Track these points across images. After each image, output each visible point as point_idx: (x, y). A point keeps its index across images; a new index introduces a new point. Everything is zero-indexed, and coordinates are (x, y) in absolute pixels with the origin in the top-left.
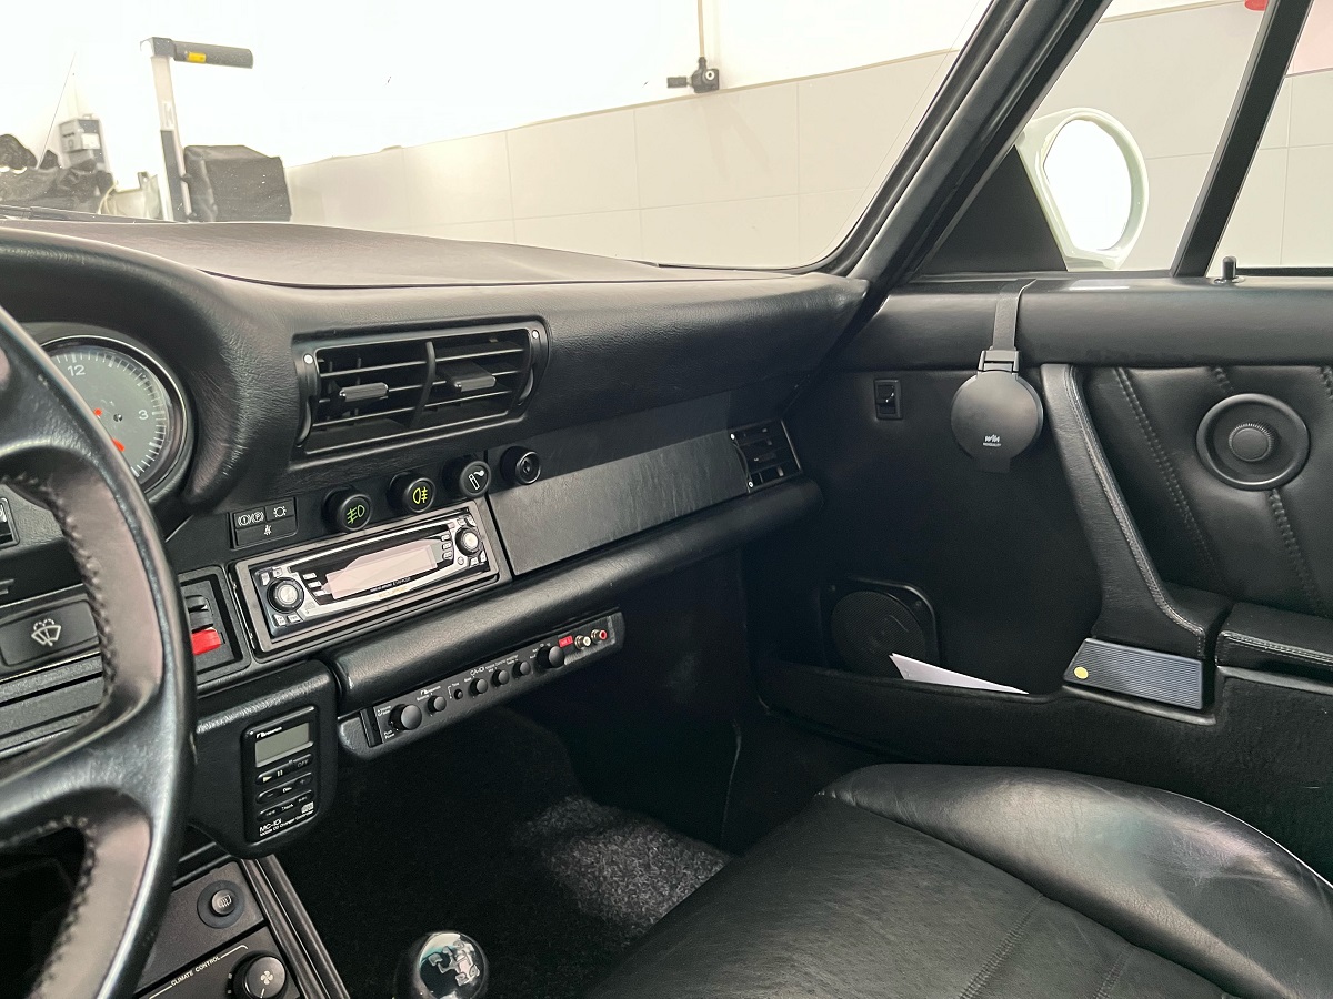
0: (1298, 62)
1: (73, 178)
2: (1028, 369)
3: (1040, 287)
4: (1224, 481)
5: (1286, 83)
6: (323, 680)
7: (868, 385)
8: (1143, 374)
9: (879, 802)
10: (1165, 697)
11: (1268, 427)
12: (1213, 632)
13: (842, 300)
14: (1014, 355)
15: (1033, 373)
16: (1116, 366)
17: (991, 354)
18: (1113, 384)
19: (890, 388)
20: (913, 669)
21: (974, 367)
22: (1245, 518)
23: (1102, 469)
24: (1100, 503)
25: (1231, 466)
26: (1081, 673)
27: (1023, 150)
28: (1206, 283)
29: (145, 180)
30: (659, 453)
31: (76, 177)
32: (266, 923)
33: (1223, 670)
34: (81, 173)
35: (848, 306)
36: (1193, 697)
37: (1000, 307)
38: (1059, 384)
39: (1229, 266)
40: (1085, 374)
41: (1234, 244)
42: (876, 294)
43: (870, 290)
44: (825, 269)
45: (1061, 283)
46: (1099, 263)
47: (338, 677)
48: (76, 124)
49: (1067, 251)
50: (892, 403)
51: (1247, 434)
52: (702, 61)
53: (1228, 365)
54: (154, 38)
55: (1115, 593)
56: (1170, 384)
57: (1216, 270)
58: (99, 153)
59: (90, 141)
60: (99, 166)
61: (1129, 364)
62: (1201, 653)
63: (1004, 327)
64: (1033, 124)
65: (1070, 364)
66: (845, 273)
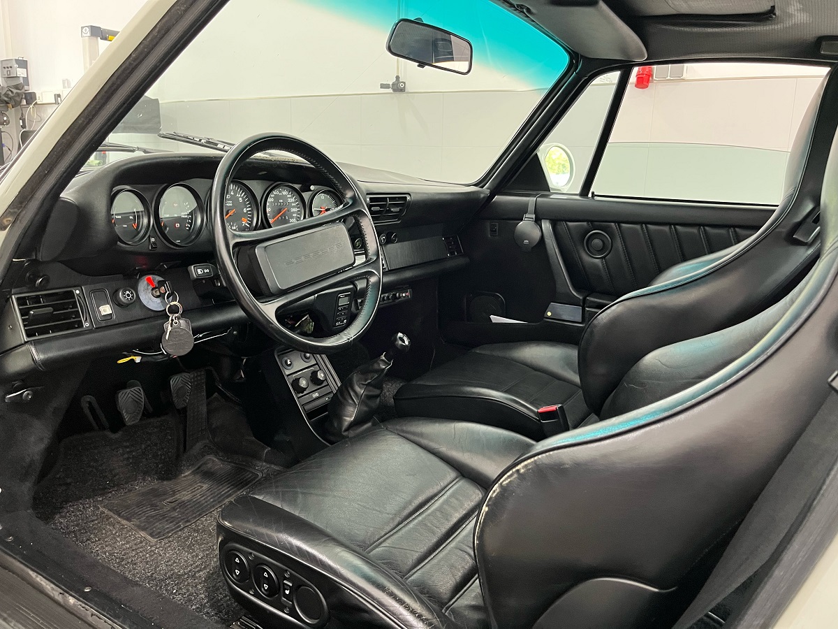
0: (611, 140)
1: (10, 93)
2: (538, 221)
3: (542, 196)
4: (591, 256)
5: (608, 145)
6: (351, 286)
7: (488, 224)
8: (570, 224)
9: (488, 352)
10: (572, 319)
11: (603, 241)
12: (584, 299)
13: (482, 196)
14: (534, 216)
15: (539, 222)
16: (562, 221)
17: (527, 215)
18: (562, 226)
19: (495, 225)
20: (495, 319)
21: (522, 220)
22: (596, 266)
23: (557, 251)
24: (556, 261)
25: (591, 251)
26: (549, 314)
27: (539, 154)
28: (588, 198)
29: (59, 99)
30: (417, 241)
31: (12, 92)
32: (317, 364)
33: (587, 309)
34: (15, 91)
35: (484, 198)
36: (579, 319)
37: (531, 200)
38: (546, 226)
39: (593, 193)
40: (554, 223)
41: (594, 188)
42: (492, 195)
43: (490, 193)
44: (475, 185)
45: (549, 195)
46: (560, 190)
47: (355, 286)
48: (14, 62)
49: (550, 186)
50: (495, 231)
51: (597, 242)
52: (398, 78)
53: (592, 221)
54: (91, 26)
55: (560, 288)
56: (576, 226)
57: (590, 195)
58: (26, 79)
59: (21, 72)
60: (26, 88)
61: (566, 221)
62: (581, 304)
63: (531, 208)
64: (542, 147)
65: (550, 220)
66: (482, 187)
